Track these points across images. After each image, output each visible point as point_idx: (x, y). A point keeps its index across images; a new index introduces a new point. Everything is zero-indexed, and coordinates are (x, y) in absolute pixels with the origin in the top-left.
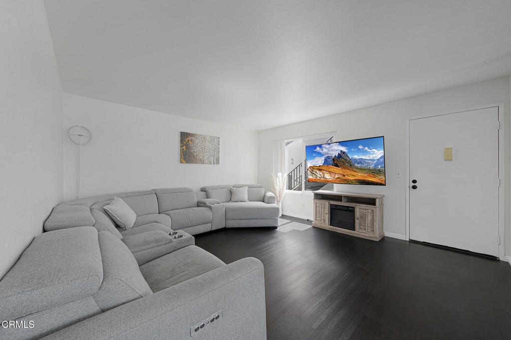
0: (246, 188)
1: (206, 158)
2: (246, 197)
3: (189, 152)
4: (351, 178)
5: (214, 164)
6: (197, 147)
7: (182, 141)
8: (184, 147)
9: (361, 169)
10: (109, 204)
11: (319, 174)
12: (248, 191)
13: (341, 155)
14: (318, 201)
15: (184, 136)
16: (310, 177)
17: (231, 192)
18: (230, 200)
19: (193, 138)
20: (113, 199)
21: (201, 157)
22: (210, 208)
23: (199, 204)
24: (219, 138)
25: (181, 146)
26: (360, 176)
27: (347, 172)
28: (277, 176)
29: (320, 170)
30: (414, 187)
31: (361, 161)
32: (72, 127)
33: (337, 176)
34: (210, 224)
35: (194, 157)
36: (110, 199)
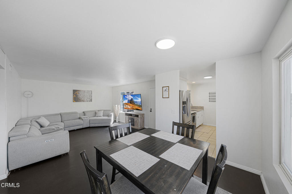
0: (103, 111)
1: (85, 99)
2: (102, 115)
3: (77, 97)
4: (135, 108)
5: (89, 101)
6: (80, 96)
7: (73, 94)
8: (75, 96)
9: (137, 105)
10: (38, 119)
11: (127, 106)
12: (103, 113)
13: (132, 100)
14: (126, 116)
15: (74, 91)
16: (125, 107)
17: (96, 113)
18: (95, 116)
19: (79, 92)
20: (40, 117)
21: (83, 99)
22: (82, 119)
23: (80, 118)
24: (92, 91)
25: (73, 96)
26: (137, 107)
27: (134, 106)
28: (116, 106)
29: (127, 104)
30: (151, 111)
31: (136, 102)
32: (25, 92)
33: (131, 107)
34: (82, 126)
35: (79, 99)
36: (39, 117)
